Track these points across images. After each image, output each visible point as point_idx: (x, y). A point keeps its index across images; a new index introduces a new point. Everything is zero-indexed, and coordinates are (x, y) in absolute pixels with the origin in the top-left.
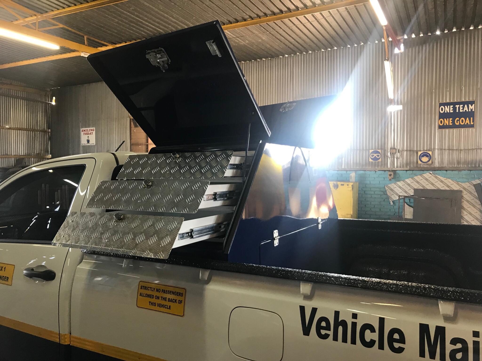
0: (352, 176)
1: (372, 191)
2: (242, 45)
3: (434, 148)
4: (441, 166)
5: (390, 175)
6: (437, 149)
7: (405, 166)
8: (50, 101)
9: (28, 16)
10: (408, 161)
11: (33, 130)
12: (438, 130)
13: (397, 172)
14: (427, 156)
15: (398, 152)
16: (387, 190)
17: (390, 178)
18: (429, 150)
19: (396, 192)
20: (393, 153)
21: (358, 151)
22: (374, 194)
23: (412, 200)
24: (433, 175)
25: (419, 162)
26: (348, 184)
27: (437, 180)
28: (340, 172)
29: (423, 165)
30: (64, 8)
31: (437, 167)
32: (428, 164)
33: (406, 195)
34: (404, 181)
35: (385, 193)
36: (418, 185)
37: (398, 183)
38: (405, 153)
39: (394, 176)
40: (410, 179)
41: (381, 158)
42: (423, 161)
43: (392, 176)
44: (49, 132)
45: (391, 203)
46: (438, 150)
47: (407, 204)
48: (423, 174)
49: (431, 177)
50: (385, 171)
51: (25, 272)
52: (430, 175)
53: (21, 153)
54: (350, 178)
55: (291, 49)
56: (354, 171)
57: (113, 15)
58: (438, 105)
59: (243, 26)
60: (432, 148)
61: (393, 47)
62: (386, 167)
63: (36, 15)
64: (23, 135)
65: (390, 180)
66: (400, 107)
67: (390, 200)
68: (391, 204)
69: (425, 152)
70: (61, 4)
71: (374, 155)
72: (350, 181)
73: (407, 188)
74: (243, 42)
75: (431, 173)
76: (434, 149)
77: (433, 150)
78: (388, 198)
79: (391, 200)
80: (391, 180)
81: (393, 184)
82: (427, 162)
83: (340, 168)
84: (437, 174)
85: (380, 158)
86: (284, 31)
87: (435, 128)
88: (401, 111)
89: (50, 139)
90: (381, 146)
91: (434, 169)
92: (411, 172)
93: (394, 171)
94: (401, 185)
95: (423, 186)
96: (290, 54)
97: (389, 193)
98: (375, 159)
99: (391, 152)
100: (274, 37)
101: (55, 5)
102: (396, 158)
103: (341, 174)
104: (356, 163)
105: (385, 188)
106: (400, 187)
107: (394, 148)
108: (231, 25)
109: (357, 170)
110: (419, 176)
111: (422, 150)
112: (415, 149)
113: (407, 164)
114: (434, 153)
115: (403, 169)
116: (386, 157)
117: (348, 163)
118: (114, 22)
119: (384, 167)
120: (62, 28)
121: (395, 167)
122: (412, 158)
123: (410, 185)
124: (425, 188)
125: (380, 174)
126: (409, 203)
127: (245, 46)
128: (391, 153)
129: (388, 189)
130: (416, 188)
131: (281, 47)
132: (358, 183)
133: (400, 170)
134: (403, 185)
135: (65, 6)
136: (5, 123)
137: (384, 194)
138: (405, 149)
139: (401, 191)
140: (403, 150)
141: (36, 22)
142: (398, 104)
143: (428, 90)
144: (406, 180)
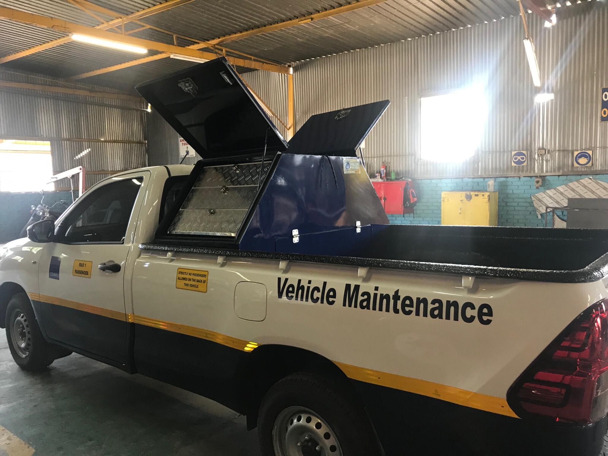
0: (490, 184)
1: (516, 202)
2: (352, 31)
3: (594, 146)
4: (604, 169)
5: (538, 182)
6: (599, 147)
7: (556, 169)
8: (145, 108)
9: (114, 18)
10: (561, 163)
11: (130, 142)
12: (601, 123)
13: (547, 177)
14: (586, 157)
15: (548, 153)
16: (534, 201)
17: (537, 186)
18: (589, 149)
19: (545, 203)
20: (541, 155)
21: (498, 154)
22: (518, 206)
23: (565, 213)
24: (593, 181)
25: (576, 165)
26: (483, 194)
27: (598, 187)
28: (476, 180)
29: (581, 168)
30: (149, 7)
31: (599, 170)
32: (586, 167)
33: (557, 206)
34: (555, 189)
35: (531, 204)
36: (574, 194)
37: (548, 191)
38: (557, 154)
39: (542, 183)
40: (564, 186)
41: (526, 161)
42: (580, 163)
43: (540, 183)
44: (145, 144)
45: (538, 216)
46: (600, 149)
47: (559, 218)
48: (581, 179)
49: (591, 183)
50: (531, 177)
51: (99, 266)
52: (590, 180)
53: (117, 168)
54: (488, 187)
55: (412, 31)
56: (493, 179)
57: (202, 10)
58: (600, 91)
59: (348, 10)
60: (593, 146)
61: (543, 20)
62: (532, 172)
63: (121, 18)
64: (118, 148)
65: (537, 188)
66: (552, 96)
67: (537, 213)
68: (539, 218)
69: (584, 151)
70: (146, 4)
71: (517, 158)
72: (488, 191)
73: (559, 197)
74: (353, 27)
75: (591, 177)
76: (596, 147)
77: (594, 149)
78: (535, 210)
79: (539, 213)
80: (539, 188)
81: (541, 193)
82: (586, 164)
83: (476, 175)
84: (598, 179)
85: (524, 161)
86: (400, 12)
87: (596, 120)
88: (552, 100)
89: (147, 151)
90: (527, 146)
91: (595, 173)
92: (565, 177)
93: (543, 178)
94: (551, 194)
95: (580, 195)
96: (414, 37)
97: (536, 204)
98: (519, 163)
99: (539, 153)
100: (389, 20)
101: (141, 5)
102: (546, 161)
103: (477, 182)
104: (496, 168)
105: (531, 198)
106: (550, 197)
107: (543, 148)
108: (334, 10)
109: (497, 177)
110: (575, 183)
111: (579, 149)
112: (570, 149)
113: (559, 168)
114: (595, 153)
115: (554, 174)
116: (532, 160)
117: (485, 169)
118: (204, 18)
119: (530, 172)
120: (150, 28)
121: (544, 171)
122: (566, 160)
123: (563, 194)
124: (583, 197)
125: (524, 181)
126: (561, 217)
127: (356, 32)
128: (539, 155)
129: (535, 199)
130: (570, 197)
131: (400, 30)
132: (497, 193)
133: (550, 176)
134: (553, 194)
135: (150, 5)
136: (100, 136)
137: (530, 206)
138: (557, 149)
139: (552, 201)
140: (555, 150)
141: (121, 25)
142: (548, 91)
143: (587, 72)
144: (558, 188)
